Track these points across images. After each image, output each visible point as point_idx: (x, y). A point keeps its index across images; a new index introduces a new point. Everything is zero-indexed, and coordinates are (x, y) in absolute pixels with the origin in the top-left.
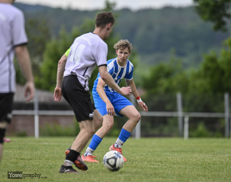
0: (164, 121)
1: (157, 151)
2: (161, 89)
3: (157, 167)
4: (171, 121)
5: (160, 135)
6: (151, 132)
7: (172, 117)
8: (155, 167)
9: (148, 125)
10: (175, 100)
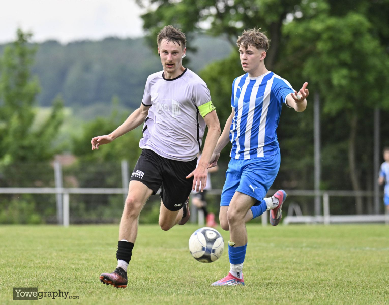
0: (104, 200)
1: (84, 244)
2: (100, 156)
3: (80, 267)
4: (113, 201)
5: (98, 222)
6: (86, 217)
7: (114, 195)
8: (77, 267)
9: (82, 206)
10: (118, 171)
